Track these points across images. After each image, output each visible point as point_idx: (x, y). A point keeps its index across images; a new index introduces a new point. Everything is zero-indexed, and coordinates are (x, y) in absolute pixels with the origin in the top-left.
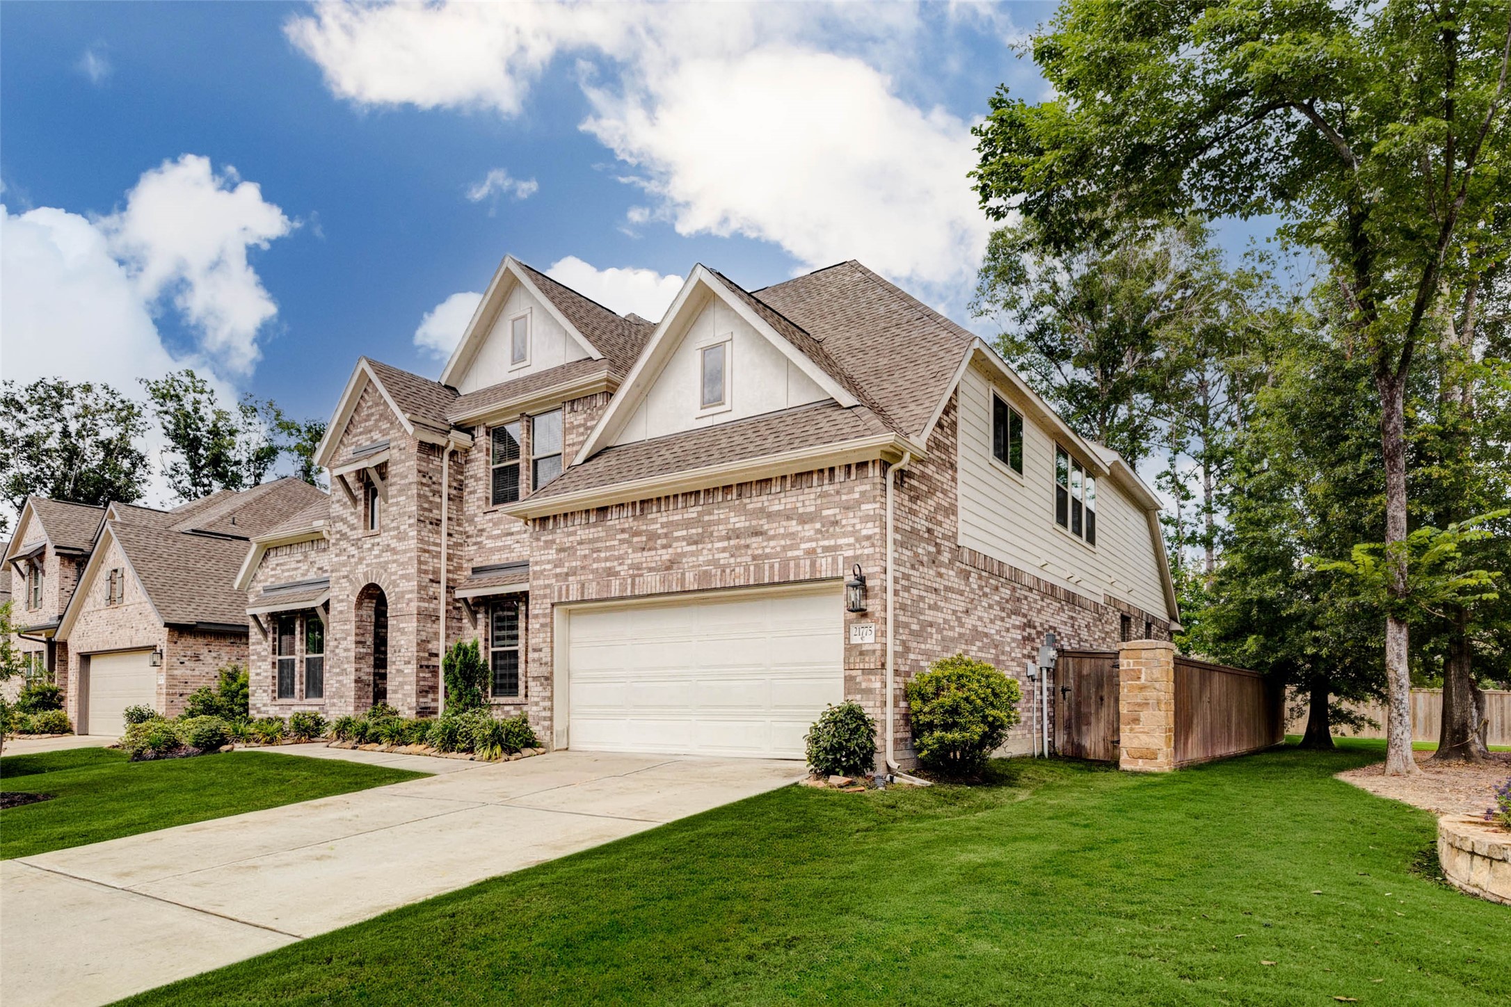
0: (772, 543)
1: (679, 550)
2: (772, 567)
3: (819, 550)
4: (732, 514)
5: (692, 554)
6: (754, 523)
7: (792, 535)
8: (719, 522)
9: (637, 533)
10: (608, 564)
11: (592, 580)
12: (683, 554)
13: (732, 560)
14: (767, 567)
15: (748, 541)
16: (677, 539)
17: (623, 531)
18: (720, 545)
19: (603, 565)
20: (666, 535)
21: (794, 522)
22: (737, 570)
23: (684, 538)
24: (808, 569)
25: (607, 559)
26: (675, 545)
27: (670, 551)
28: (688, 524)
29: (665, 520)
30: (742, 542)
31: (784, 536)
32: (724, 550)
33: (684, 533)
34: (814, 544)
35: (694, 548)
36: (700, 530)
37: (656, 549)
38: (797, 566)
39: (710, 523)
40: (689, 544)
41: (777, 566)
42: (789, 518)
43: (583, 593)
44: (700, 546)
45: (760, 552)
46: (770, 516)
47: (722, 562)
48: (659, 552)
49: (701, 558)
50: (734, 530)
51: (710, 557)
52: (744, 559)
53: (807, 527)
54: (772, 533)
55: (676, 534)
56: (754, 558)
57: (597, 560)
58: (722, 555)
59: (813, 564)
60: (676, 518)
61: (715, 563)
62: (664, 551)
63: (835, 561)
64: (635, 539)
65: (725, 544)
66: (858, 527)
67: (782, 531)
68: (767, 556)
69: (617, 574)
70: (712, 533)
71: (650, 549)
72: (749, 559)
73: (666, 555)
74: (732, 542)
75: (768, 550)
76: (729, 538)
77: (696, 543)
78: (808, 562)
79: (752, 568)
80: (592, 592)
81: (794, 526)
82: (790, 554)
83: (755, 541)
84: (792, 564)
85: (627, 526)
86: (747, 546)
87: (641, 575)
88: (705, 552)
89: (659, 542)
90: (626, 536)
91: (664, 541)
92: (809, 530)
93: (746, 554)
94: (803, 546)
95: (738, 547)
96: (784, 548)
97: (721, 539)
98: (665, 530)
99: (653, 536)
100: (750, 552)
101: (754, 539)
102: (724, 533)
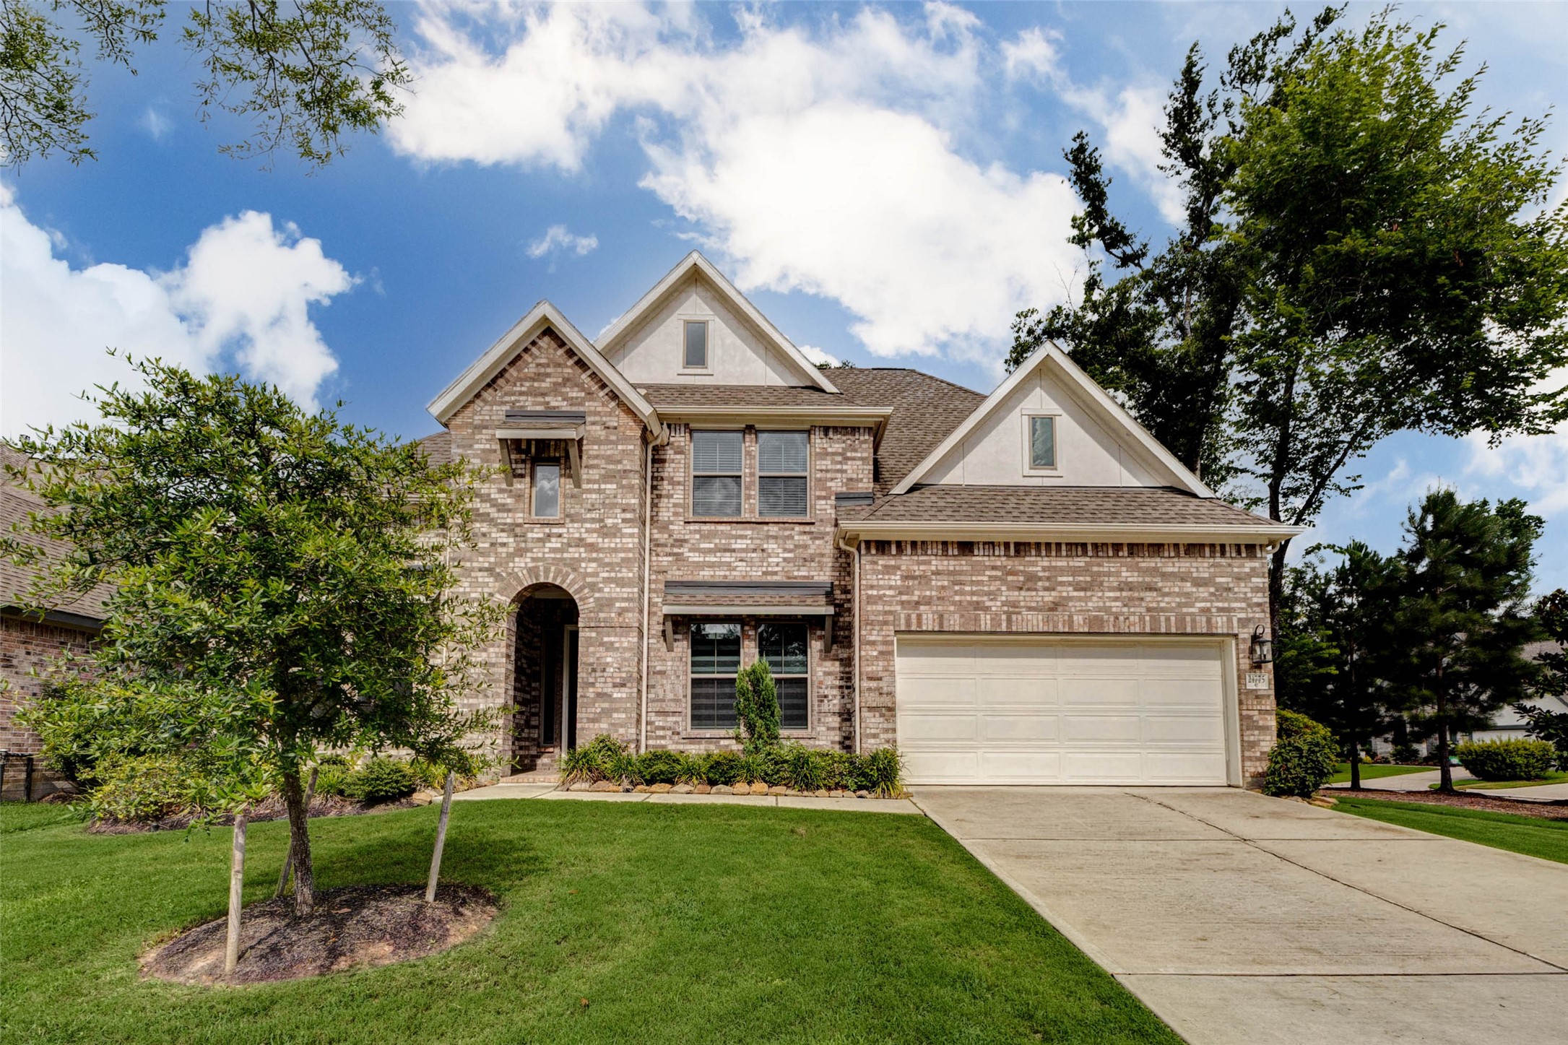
0: (1167, 599)
1: (1065, 594)
2: (1168, 619)
3: (1214, 610)
4: (1124, 569)
5: (1080, 599)
6: (1148, 579)
7: (1188, 595)
8: (1109, 574)
9: (1013, 573)
10: (975, 598)
11: (954, 612)
12: (1070, 598)
13: (1125, 609)
14: (1163, 619)
15: (1142, 594)
16: (1062, 584)
17: (994, 568)
18: (1111, 594)
19: (968, 598)
20: (1048, 579)
21: (1189, 584)
22: (1132, 618)
23: (1070, 584)
24: (1204, 624)
25: (973, 593)
26: (1059, 588)
27: (1053, 593)
28: (1074, 571)
29: (1046, 564)
30: (1136, 594)
31: (1178, 595)
32: (1116, 599)
33: (1071, 579)
34: (1208, 605)
35: (1082, 594)
36: (1088, 579)
37: (1036, 590)
38: (1193, 621)
39: (1099, 574)
40: (1075, 590)
41: (1173, 619)
42: (1183, 580)
43: (941, 624)
44: (1089, 594)
45: (1154, 605)
46: (1164, 576)
47: (1114, 610)
48: (1041, 593)
49: (1090, 604)
50: (1127, 583)
51: (1101, 604)
52: (1138, 610)
53: (1201, 589)
54: (1167, 590)
55: (1060, 579)
56: (1149, 610)
57: (962, 593)
58: (1113, 604)
59: (1209, 621)
60: (1059, 564)
61: (1107, 610)
62: (1046, 593)
63: (1230, 620)
64: (1010, 578)
65: (1118, 594)
66: (1249, 595)
67: (1177, 590)
68: (1163, 610)
69: (987, 609)
70: (1101, 583)
71: (1028, 590)
72: (1143, 610)
73: (1049, 597)
74: (1124, 594)
75: (1162, 605)
76: (1121, 590)
77: (1084, 589)
78: (1204, 619)
79: (1147, 618)
80: (954, 622)
81: (1188, 587)
82: (1185, 610)
83: (1149, 596)
84: (1188, 619)
85: (999, 563)
86: (1142, 599)
87: (1019, 613)
88: (1095, 599)
89: (1040, 584)
90: (999, 573)
91: (1047, 584)
92: (1203, 592)
93: (1140, 606)
94: (1198, 605)
95: (1131, 599)
96: (1180, 605)
97: (1112, 589)
98: (1047, 574)
99: (1032, 578)
100: (1144, 604)
101: (1148, 594)
102: (1115, 584)
